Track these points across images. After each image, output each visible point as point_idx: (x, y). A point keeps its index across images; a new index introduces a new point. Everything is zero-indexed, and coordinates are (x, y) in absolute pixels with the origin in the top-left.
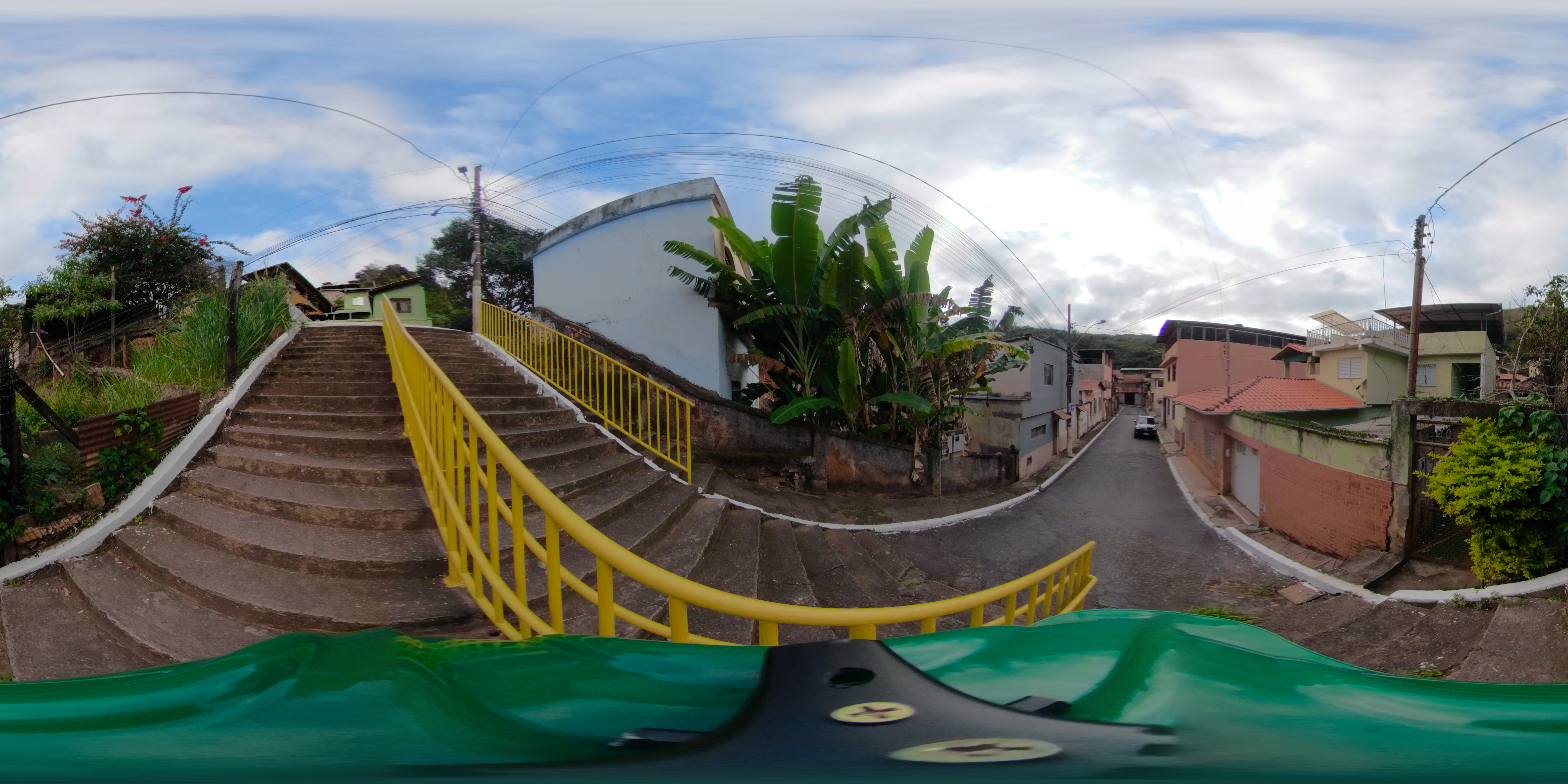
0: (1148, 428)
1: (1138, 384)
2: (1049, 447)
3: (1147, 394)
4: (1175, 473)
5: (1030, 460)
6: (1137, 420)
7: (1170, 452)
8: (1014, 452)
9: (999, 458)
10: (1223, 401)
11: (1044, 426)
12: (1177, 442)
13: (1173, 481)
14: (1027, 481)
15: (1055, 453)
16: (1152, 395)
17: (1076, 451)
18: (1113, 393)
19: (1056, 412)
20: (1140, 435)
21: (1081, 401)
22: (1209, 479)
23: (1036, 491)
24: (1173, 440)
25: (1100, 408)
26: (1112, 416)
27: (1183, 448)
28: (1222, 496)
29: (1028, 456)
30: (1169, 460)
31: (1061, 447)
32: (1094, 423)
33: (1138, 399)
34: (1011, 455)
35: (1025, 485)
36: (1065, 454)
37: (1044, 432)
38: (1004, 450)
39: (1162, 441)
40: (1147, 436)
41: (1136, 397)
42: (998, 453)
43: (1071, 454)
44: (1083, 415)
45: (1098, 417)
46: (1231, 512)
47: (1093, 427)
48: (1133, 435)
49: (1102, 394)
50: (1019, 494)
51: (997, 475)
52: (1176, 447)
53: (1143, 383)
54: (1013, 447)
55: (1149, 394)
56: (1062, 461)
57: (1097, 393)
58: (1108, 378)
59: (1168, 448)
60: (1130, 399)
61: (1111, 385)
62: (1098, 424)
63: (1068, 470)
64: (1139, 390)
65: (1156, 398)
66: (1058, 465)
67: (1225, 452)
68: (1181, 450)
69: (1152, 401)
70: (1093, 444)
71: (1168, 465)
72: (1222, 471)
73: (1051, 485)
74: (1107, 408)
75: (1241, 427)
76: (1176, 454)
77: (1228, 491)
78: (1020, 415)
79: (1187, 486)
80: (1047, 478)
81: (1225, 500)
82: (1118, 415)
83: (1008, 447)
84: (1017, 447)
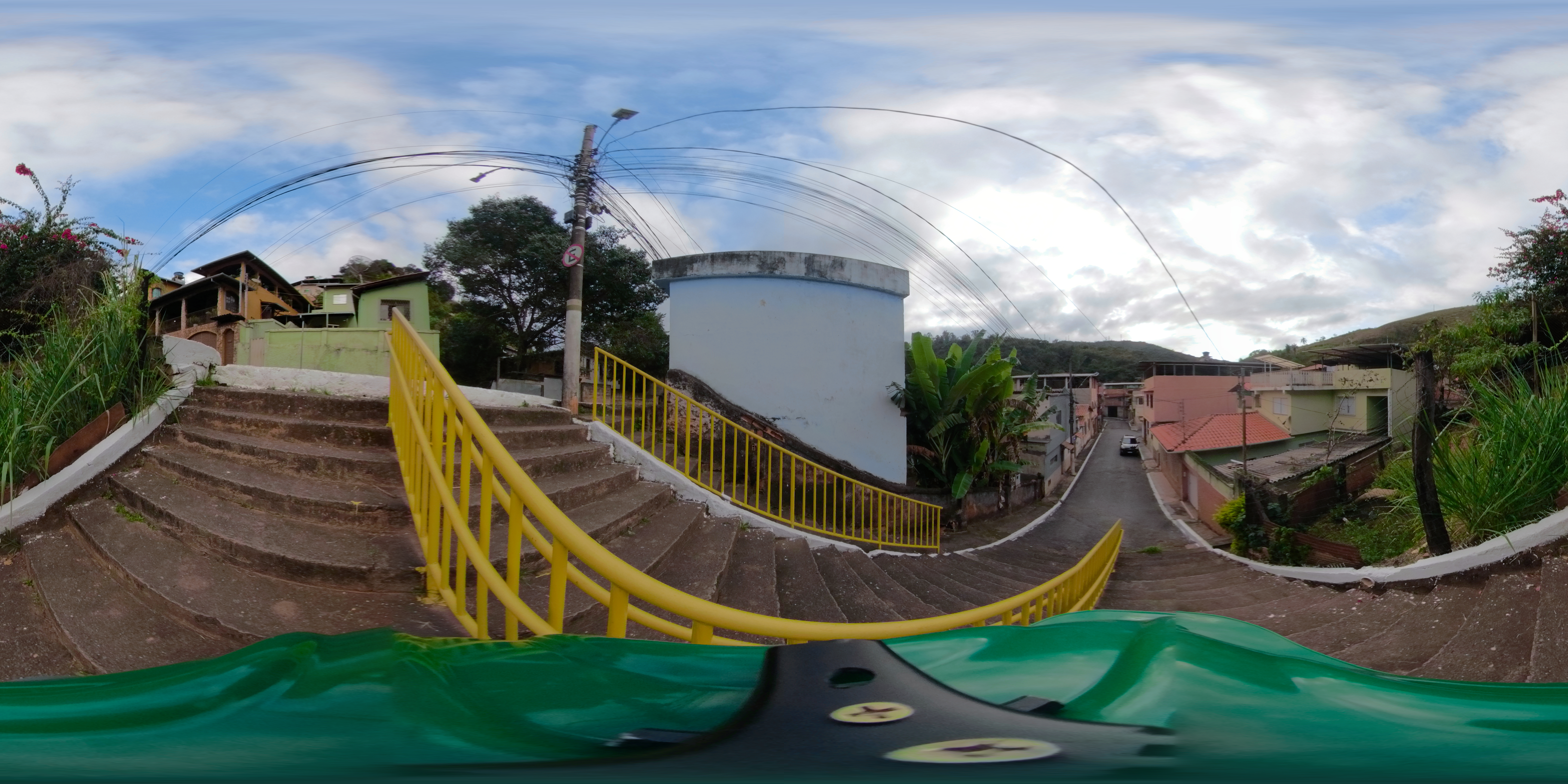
0: (1132, 447)
1: (1121, 398)
2: (1059, 471)
3: (1128, 407)
4: (1153, 486)
5: (1050, 482)
6: (1122, 439)
7: (1149, 468)
8: (1040, 477)
9: (1035, 484)
10: (1180, 442)
11: (1056, 456)
12: (1155, 459)
13: (1152, 492)
14: (1050, 496)
15: (1062, 474)
16: (1134, 410)
17: (1077, 470)
18: (1098, 412)
19: (1063, 444)
20: (1124, 453)
21: (1077, 428)
22: (1176, 491)
23: (1059, 504)
24: (1152, 457)
25: (1089, 427)
26: (1099, 432)
27: (1159, 465)
28: (1182, 502)
29: (1048, 479)
30: (1148, 475)
31: (1066, 468)
32: (1085, 442)
33: (1120, 412)
34: (1039, 481)
35: (1050, 499)
36: (1069, 473)
37: (1056, 460)
38: (1033, 477)
39: (1143, 458)
40: (1131, 454)
41: (1119, 410)
42: (1034, 481)
43: (1074, 473)
44: (1078, 440)
45: (1088, 436)
46: (1185, 512)
47: (1085, 446)
48: (1119, 453)
49: (1090, 414)
50: (1052, 507)
51: (1033, 495)
52: (1154, 464)
53: (1124, 397)
54: (1039, 474)
55: (1131, 408)
56: (1069, 479)
57: (1087, 416)
58: (1094, 399)
59: (1149, 465)
60: (1112, 412)
61: (1097, 403)
62: (1088, 441)
63: (1075, 486)
64: (1122, 404)
65: (1137, 414)
66: (1067, 483)
67: (1183, 474)
68: (1158, 467)
69: (1133, 415)
70: (1088, 463)
71: (1147, 479)
72: (1181, 486)
73: (1066, 500)
74: (1094, 426)
75: (1189, 461)
76: (1154, 469)
77: (1186, 499)
78: (1044, 453)
79: (1160, 495)
80: (1063, 493)
81: (1183, 504)
82: (1103, 430)
83: (1036, 474)
84: (1043, 474)
